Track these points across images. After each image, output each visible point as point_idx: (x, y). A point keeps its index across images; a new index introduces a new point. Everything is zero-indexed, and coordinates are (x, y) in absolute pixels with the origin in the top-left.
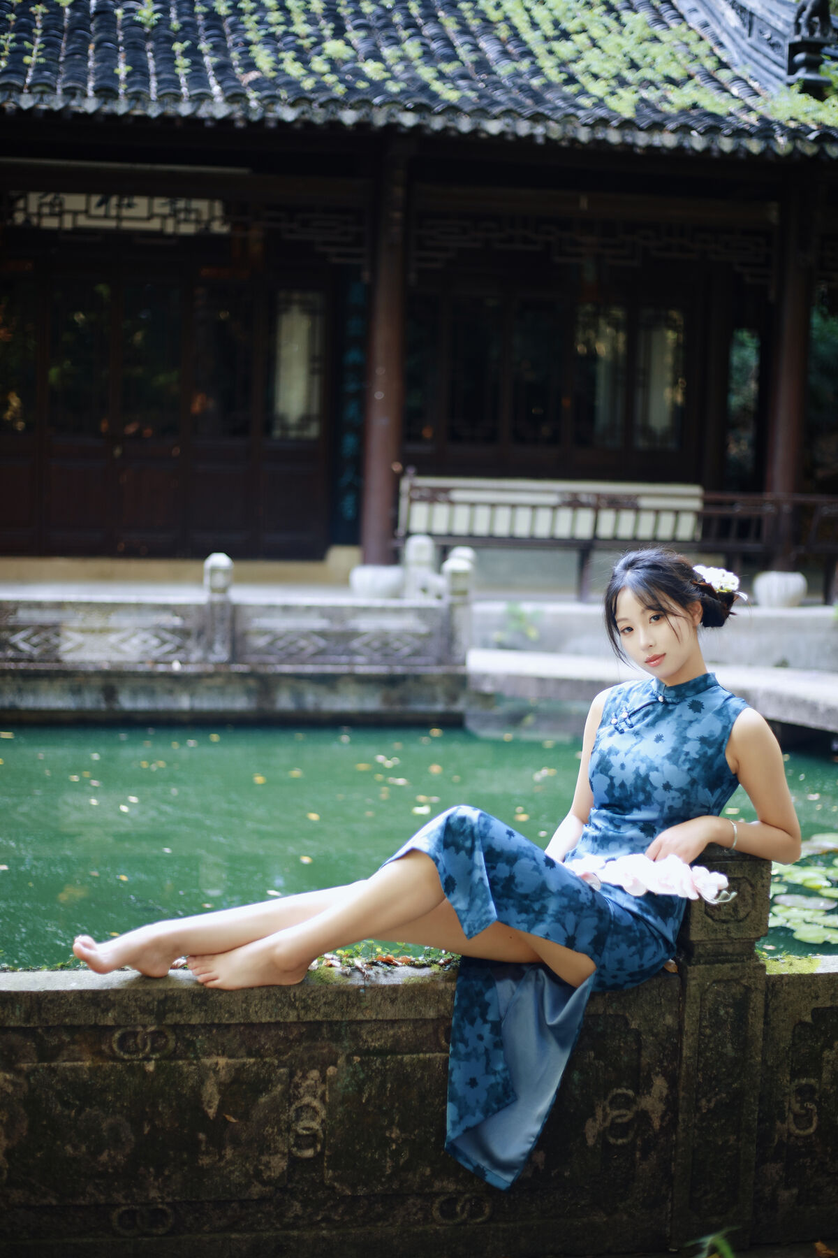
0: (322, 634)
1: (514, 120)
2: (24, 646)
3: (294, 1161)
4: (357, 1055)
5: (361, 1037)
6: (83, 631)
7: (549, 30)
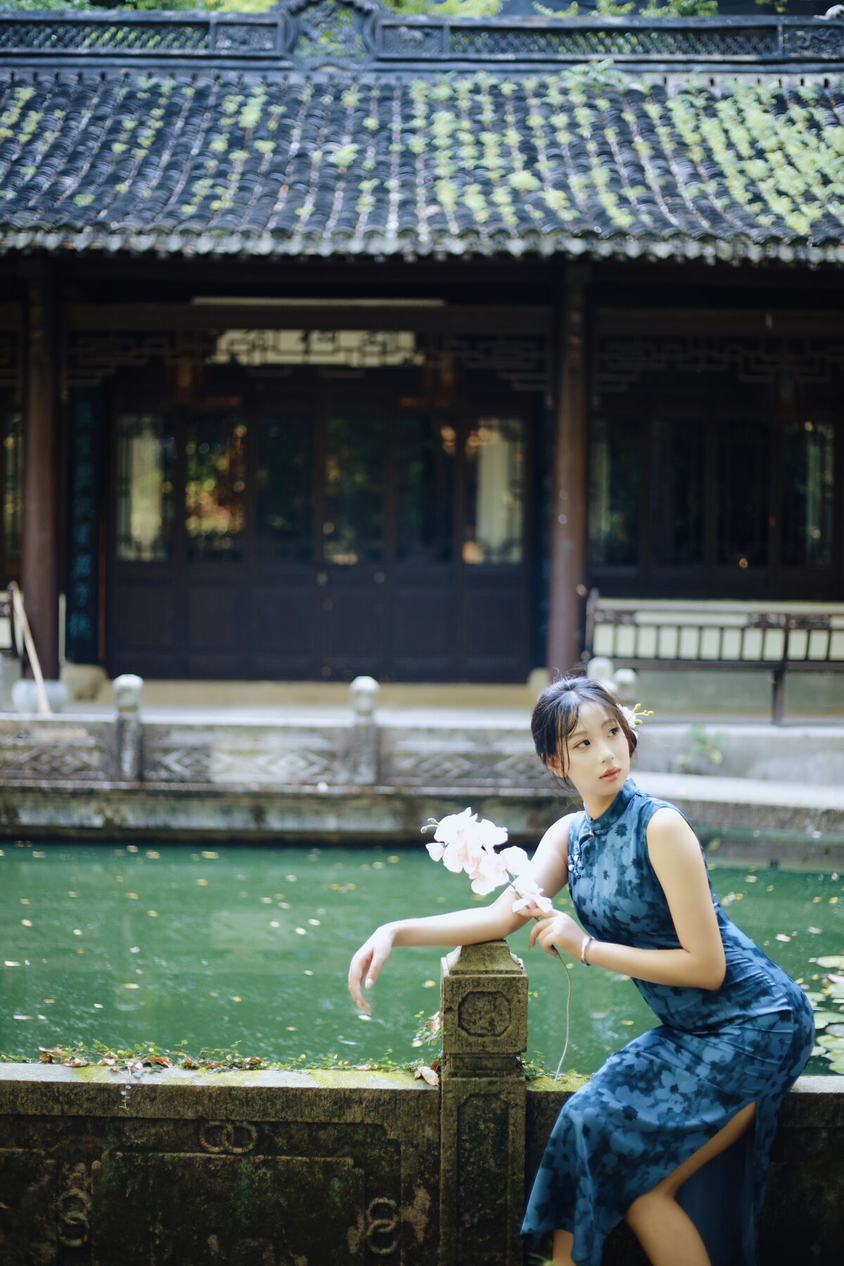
0: (467, 756)
1: (683, 241)
2: (176, 768)
3: (64, 1251)
4: (119, 1151)
5: (124, 1134)
6: (233, 753)
7: (745, 150)
